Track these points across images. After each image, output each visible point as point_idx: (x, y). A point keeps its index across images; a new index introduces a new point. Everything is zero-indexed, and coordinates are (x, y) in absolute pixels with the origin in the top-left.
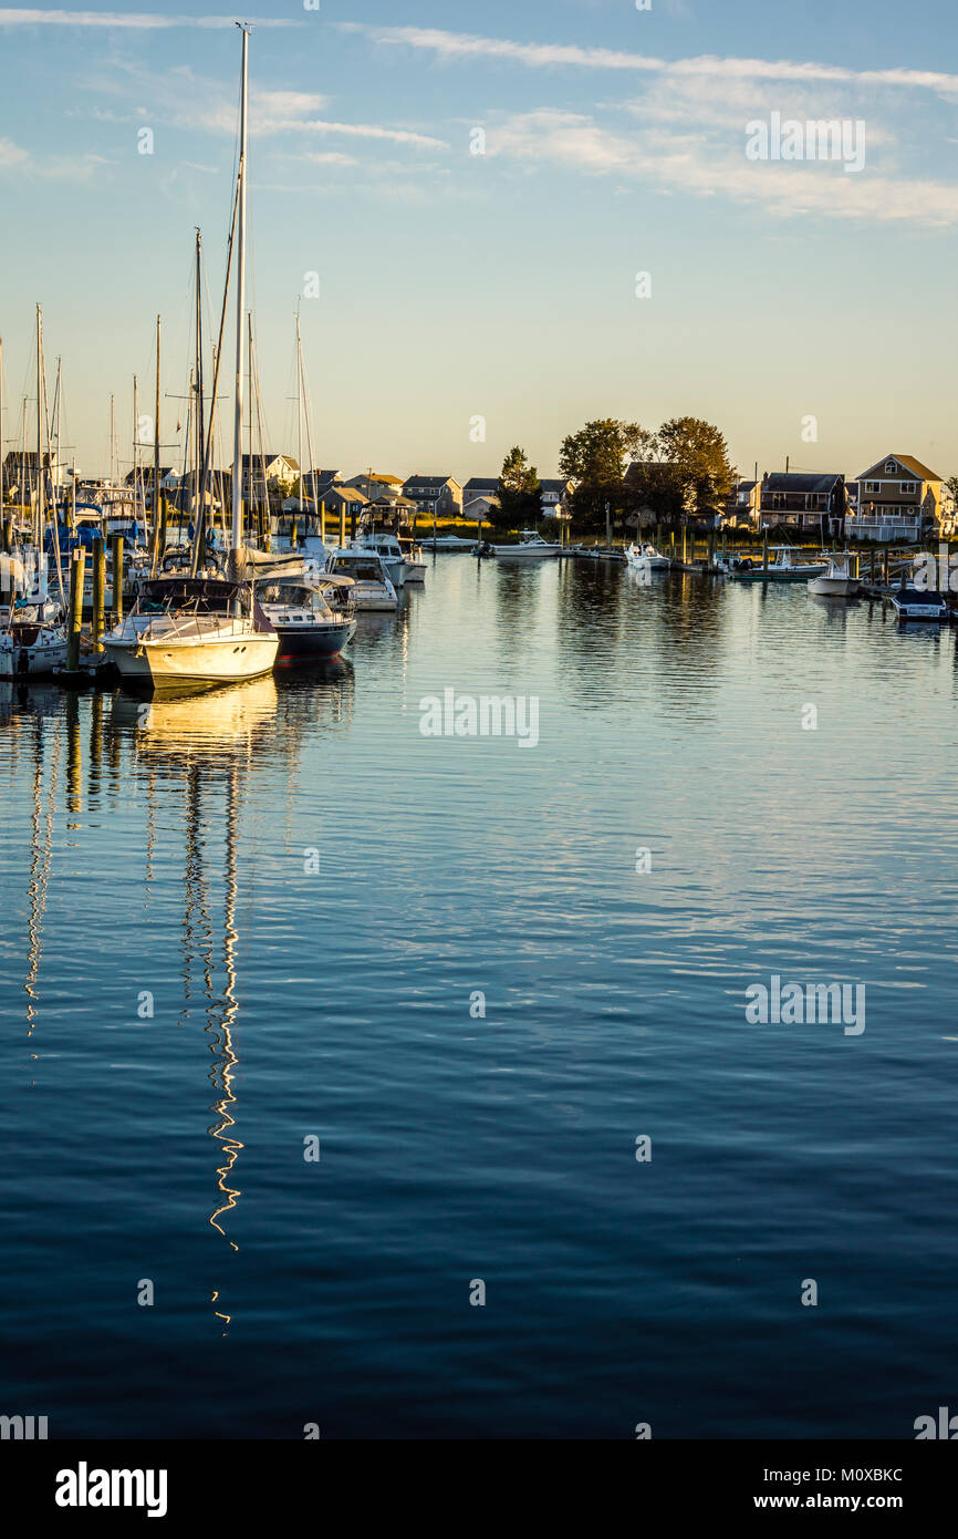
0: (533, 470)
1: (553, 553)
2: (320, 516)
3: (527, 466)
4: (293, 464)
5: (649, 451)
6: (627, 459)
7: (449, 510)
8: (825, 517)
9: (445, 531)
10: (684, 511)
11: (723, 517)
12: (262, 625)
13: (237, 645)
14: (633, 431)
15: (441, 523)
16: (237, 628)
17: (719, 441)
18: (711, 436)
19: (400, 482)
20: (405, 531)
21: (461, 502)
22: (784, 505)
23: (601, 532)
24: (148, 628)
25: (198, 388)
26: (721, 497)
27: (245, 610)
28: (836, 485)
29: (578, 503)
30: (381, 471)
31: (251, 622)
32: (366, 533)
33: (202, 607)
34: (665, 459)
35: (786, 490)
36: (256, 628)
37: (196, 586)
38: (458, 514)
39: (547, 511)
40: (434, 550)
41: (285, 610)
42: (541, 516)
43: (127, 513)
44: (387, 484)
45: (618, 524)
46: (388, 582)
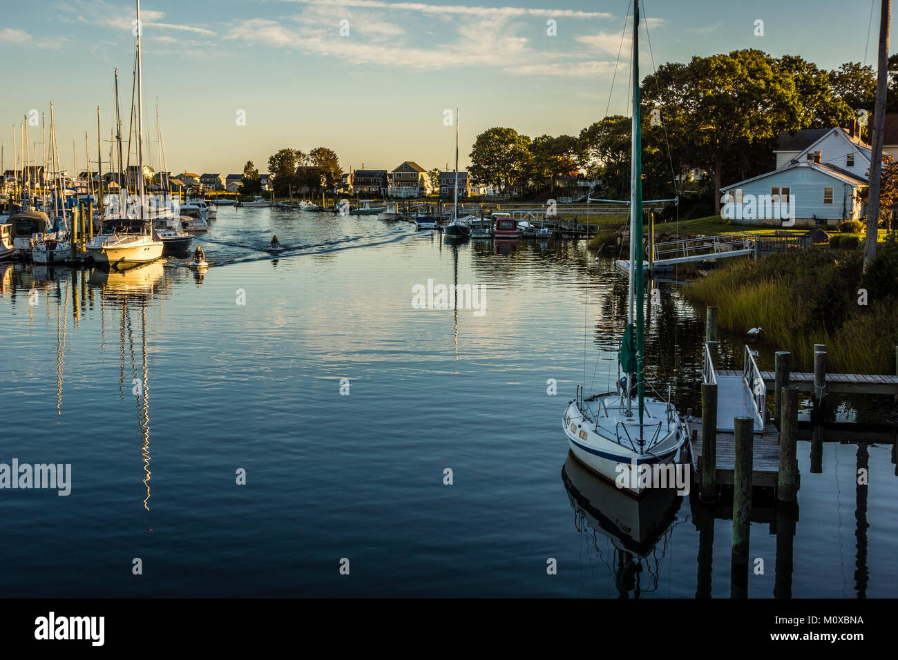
0: (257, 171)
1: (268, 205)
2: (169, 191)
3: (254, 169)
4: (152, 170)
5: (306, 162)
6: (296, 165)
7: (220, 188)
8: (380, 188)
9: (221, 197)
10: (322, 186)
11: (337, 189)
12: (156, 238)
13: (145, 247)
14: (299, 153)
15: (219, 193)
16: (145, 239)
17: (335, 157)
18: (331, 155)
19: (198, 176)
20: (207, 197)
21: (225, 185)
22: (363, 183)
23: (288, 196)
24: (106, 241)
25: (118, 138)
26: (337, 180)
27: (148, 232)
28: (383, 174)
29: (276, 183)
30: (190, 172)
31: (151, 237)
32: (191, 198)
33: (129, 231)
34: (312, 165)
35: (363, 177)
36: (153, 239)
37: (127, 222)
38: (224, 189)
39: (263, 187)
40: (217, 205)
41: (164, 232)
42: (261, 189)
43: (84, 192)
44: (193, 177)
45: (294, 192)
46: (203, 219)
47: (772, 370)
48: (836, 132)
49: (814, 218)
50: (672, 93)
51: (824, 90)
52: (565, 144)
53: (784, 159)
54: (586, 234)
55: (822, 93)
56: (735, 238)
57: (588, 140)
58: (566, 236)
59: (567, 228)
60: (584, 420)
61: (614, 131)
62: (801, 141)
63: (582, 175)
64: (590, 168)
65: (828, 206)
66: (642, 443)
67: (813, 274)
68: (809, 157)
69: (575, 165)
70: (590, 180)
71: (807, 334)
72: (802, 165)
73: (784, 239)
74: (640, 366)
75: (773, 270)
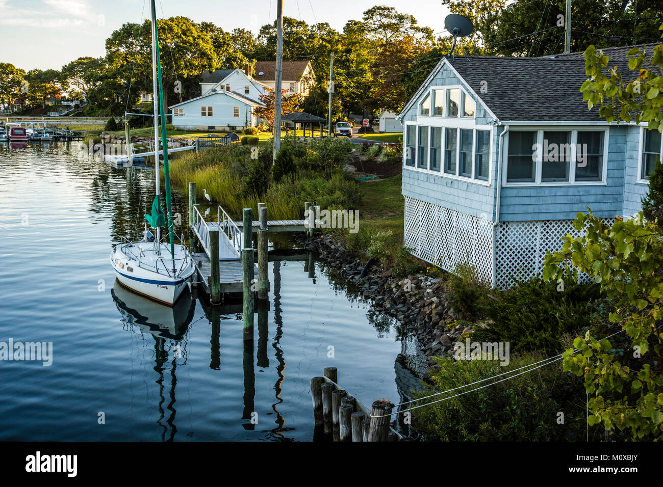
47: (242, 220)
48: (237, 72)
49: (229, 126)
50: (132, 44)
51: (228, 45)
52: (51, 75)
53: (206, 88)
54: (76, 137)
55: (227, 47)
56: (181, 139)
57: (68, 73)
58: (61, 139)
59: (62, 133)
60: (130, 260)
61: (86, 68)
62: (217, 78)
63: (65, 97)
64: (70, 92)
65: (236, 118)
66: (174, 271)
67: (239, 161)
68: (222, 87)
69: (59, 90)
70: (72, 101)
71: (245, 197)
72: (219, 92)
73: (213, 139)
74: (170, 222)
75: (214, 159)
